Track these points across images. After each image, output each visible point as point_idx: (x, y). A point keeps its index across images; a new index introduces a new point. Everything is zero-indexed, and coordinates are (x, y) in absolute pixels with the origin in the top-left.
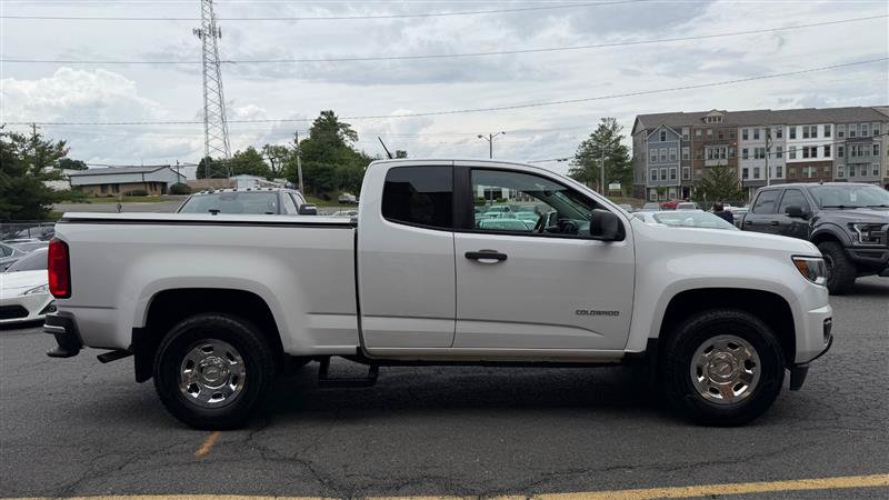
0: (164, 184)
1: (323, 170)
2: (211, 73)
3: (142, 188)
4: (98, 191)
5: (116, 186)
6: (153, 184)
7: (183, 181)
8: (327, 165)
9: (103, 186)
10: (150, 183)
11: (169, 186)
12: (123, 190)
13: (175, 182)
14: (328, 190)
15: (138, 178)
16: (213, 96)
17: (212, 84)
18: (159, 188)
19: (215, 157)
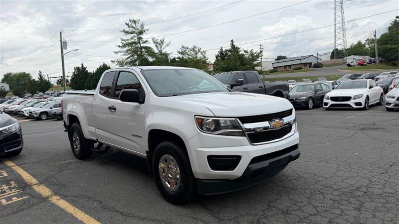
0: (311, 63)
1: (391, 49)
2: (339, 8)
3: (300, 66)
4: (283, 69)
5: (290, 66)
6: (305, 64)
7: (319, 61)
8: (394, 46)
9: (285, 67)
10: (304, 64)
11: (313, 64)
12: (292, 67)
13: (316, 62)
14: (394, 60)
15: (299, 62)
16: (339, 19)
17: (339, 13)
18: (308, 66)
19: (340, 48)
